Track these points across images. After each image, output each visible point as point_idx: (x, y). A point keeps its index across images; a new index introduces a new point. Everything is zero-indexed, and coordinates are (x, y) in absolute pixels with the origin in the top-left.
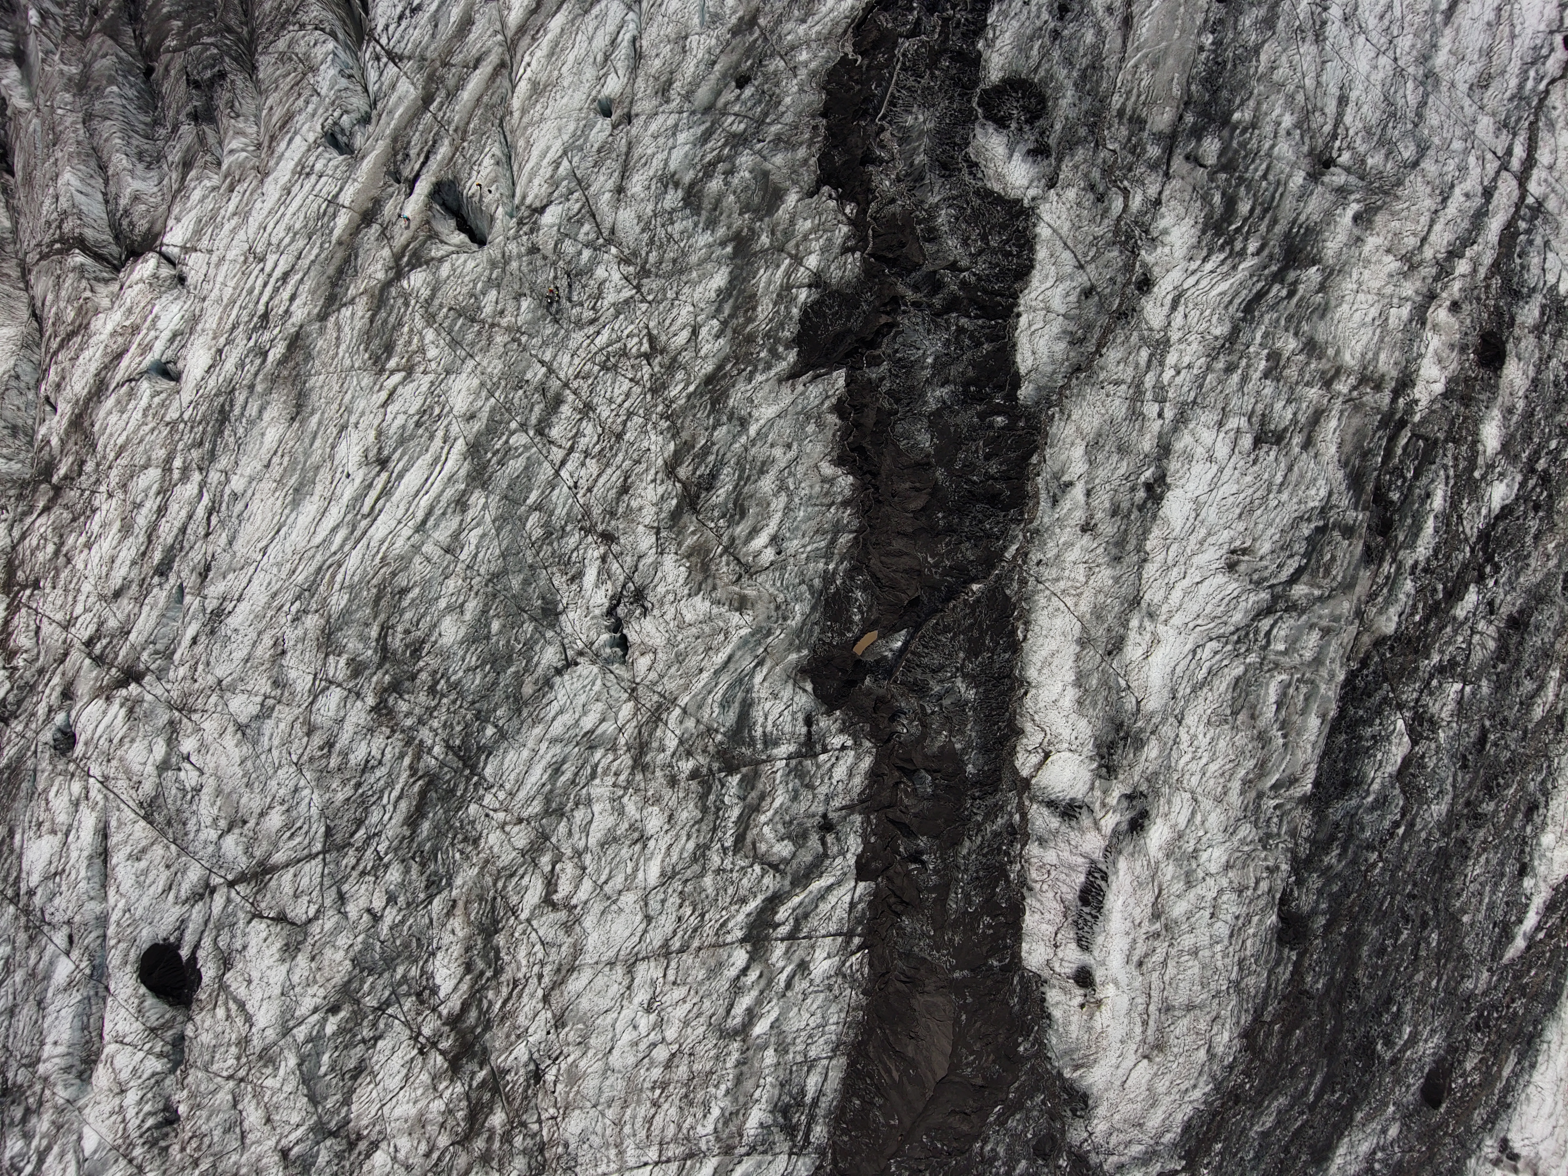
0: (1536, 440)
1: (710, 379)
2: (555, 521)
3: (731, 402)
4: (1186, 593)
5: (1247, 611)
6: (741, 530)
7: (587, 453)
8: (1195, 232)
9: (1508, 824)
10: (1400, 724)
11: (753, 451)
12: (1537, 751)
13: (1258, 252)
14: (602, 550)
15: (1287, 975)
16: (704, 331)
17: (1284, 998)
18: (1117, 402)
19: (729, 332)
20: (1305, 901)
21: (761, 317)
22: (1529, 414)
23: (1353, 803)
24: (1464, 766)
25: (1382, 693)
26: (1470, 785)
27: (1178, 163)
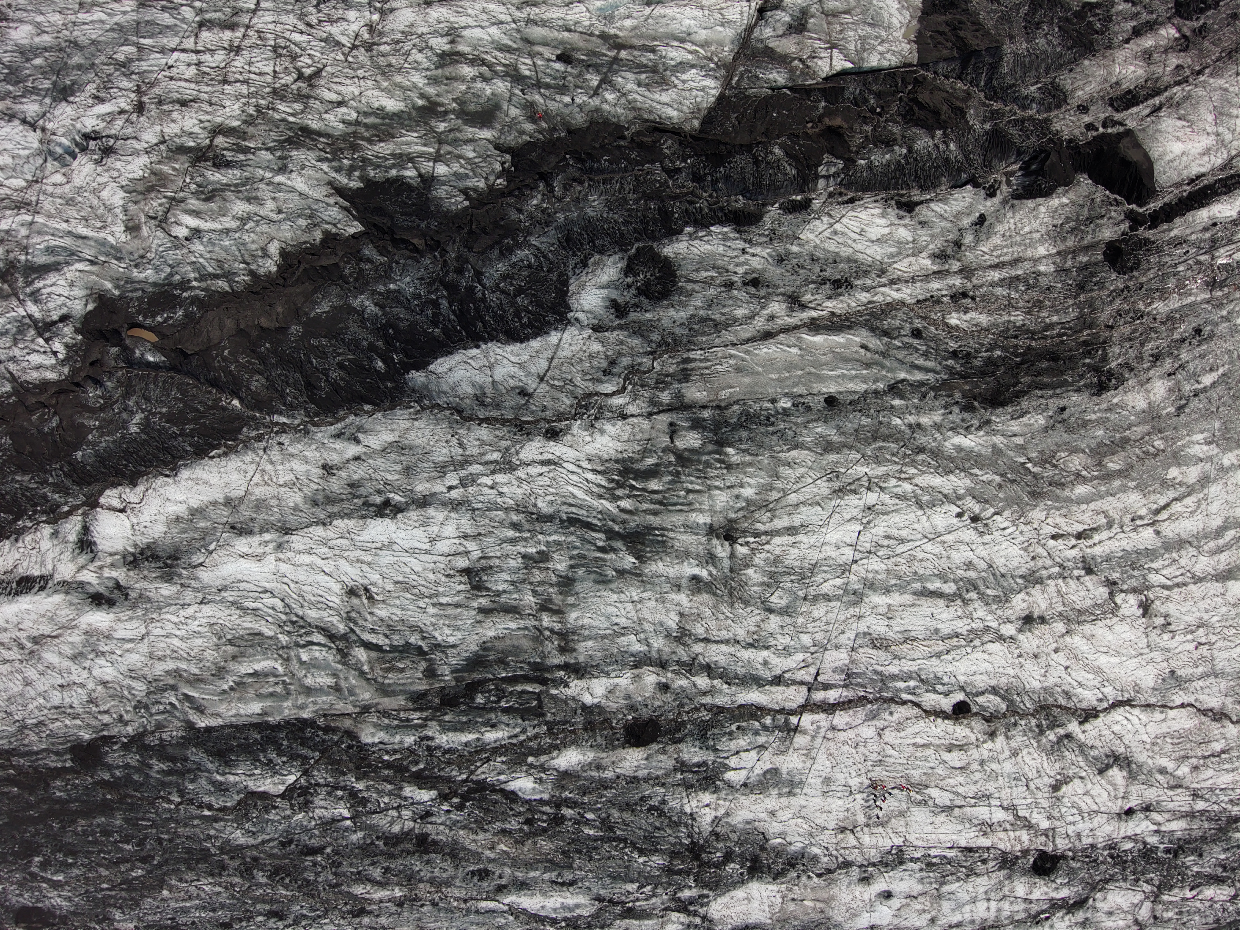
0: (586, 799)
1: (306, 131)
2: (135, 65)
3: (294, 153)
4: (311, 566)
5: (321, 619)
6: (194, 203)
7: (199, 64)
8: (613, 455)
9: (256, 900)
10: (291, 779)
11: (262, 186)
12: (327, 901)
13: (623, 510)
14: (128, 108)
15: (53, 765)
16: (343, 110)
17: (36, 769)
18: (444, 451)
19: (351, 129)
20: (115, 757)
21: (376, 148)
22: (604, 785)
23: (210, 766)
24: (283, 845)
25: (310, 753)
26: (271, 856)
27: (663, 419)
